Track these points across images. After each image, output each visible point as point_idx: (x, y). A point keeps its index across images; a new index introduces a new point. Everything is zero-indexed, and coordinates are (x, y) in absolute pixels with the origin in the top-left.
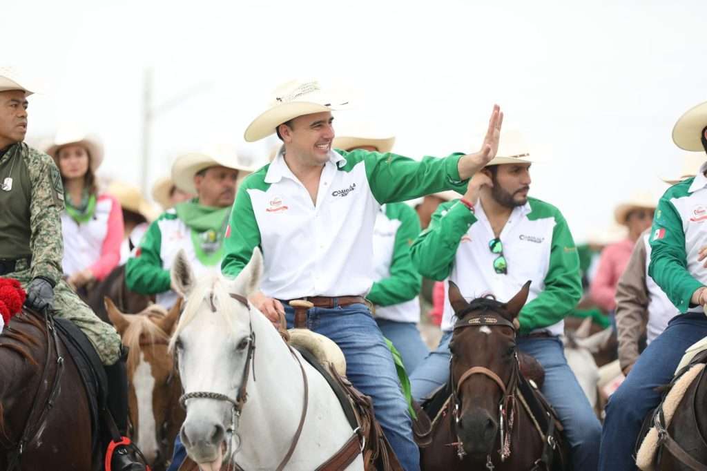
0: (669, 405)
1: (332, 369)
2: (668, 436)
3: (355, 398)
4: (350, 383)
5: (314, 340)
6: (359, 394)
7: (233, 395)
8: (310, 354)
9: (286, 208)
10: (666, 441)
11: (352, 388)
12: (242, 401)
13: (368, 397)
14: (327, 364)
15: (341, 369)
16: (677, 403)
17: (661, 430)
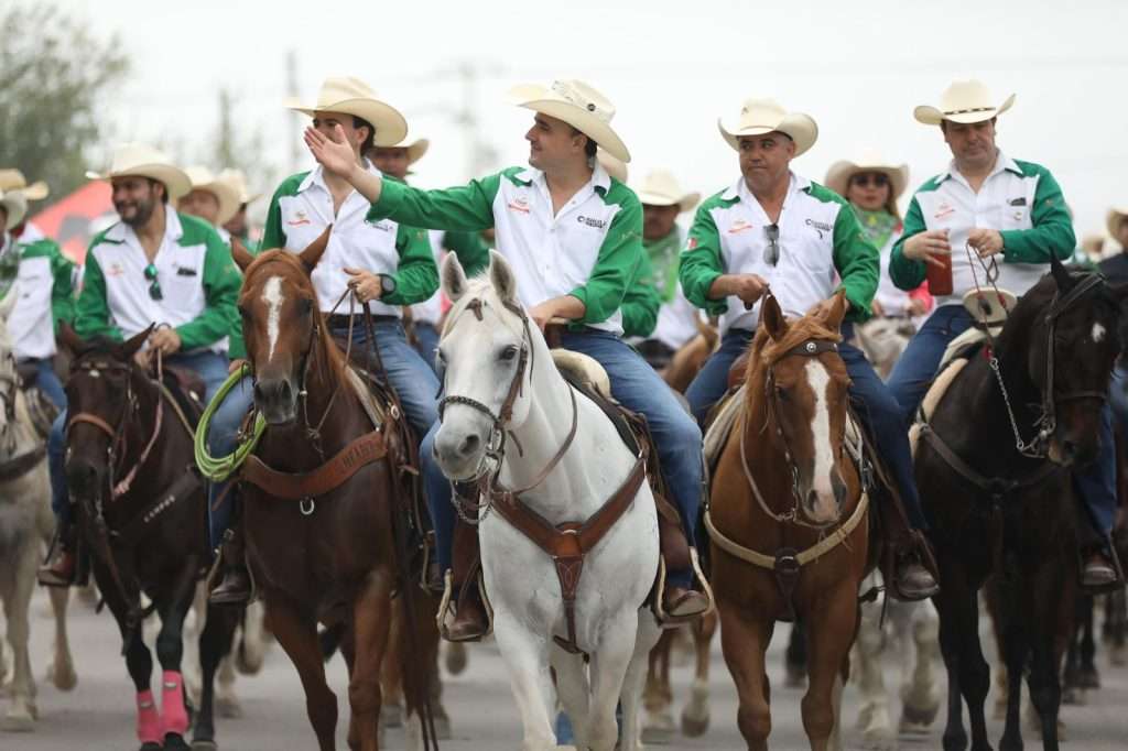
0: (929, 403)
1: (597, 389)
2: (930, 430)
3: (628, 418)
4: (618, 403)
5: (572, 359)
6: (630, 413)
7: (496, 410)
8: (571, 375)
9: (528, 211)
10: (928, 434)
11: (621, 408)
12: (504, 419)
13: (641, 414)
14: (589, 384)
15: (605, 388)
16: (937, 401)
17: (923, 424)
